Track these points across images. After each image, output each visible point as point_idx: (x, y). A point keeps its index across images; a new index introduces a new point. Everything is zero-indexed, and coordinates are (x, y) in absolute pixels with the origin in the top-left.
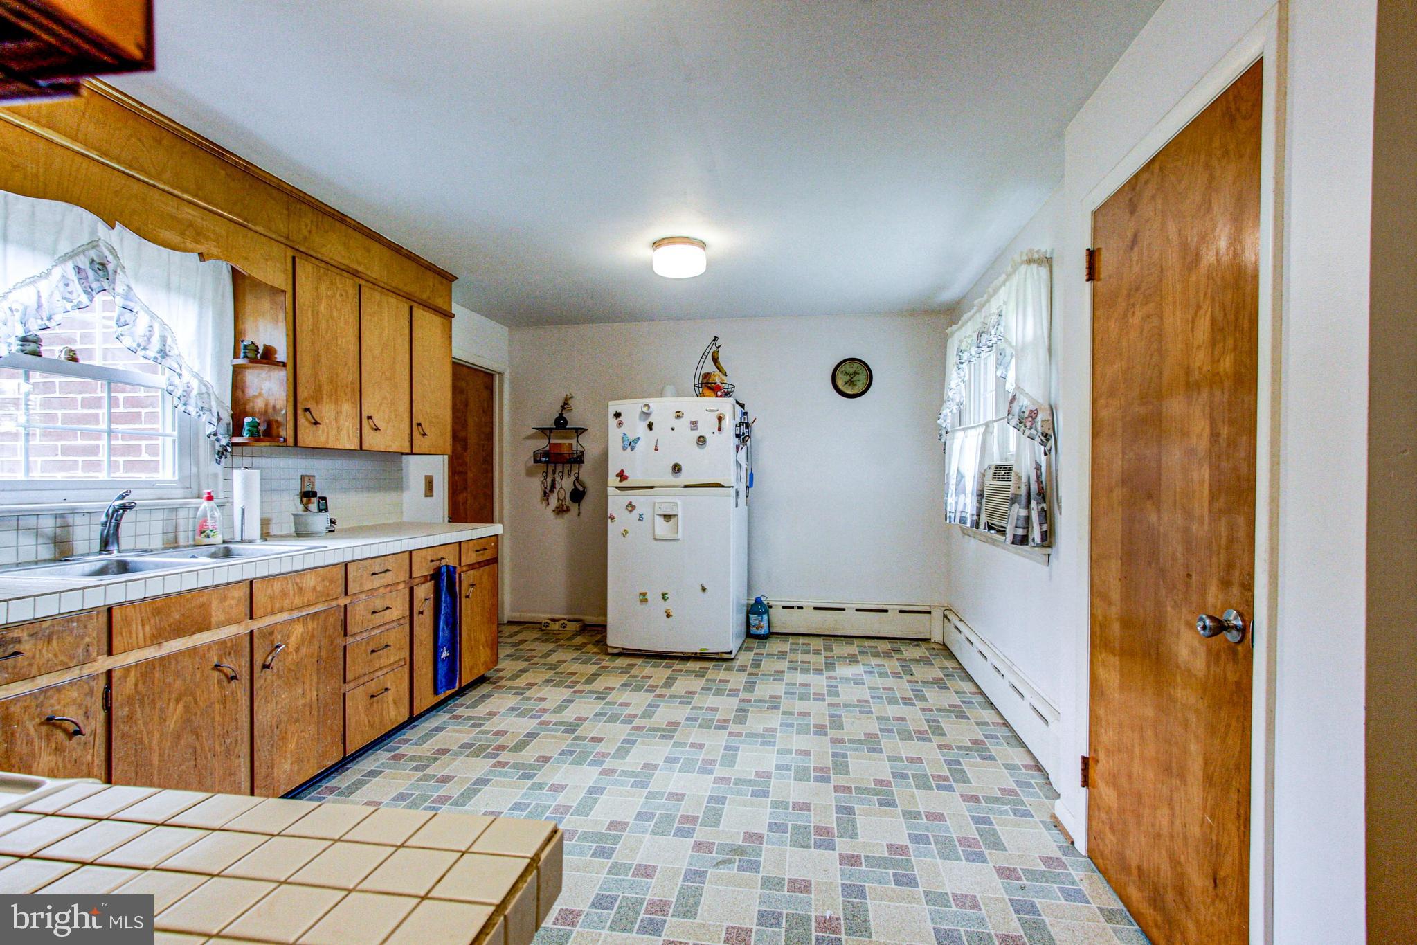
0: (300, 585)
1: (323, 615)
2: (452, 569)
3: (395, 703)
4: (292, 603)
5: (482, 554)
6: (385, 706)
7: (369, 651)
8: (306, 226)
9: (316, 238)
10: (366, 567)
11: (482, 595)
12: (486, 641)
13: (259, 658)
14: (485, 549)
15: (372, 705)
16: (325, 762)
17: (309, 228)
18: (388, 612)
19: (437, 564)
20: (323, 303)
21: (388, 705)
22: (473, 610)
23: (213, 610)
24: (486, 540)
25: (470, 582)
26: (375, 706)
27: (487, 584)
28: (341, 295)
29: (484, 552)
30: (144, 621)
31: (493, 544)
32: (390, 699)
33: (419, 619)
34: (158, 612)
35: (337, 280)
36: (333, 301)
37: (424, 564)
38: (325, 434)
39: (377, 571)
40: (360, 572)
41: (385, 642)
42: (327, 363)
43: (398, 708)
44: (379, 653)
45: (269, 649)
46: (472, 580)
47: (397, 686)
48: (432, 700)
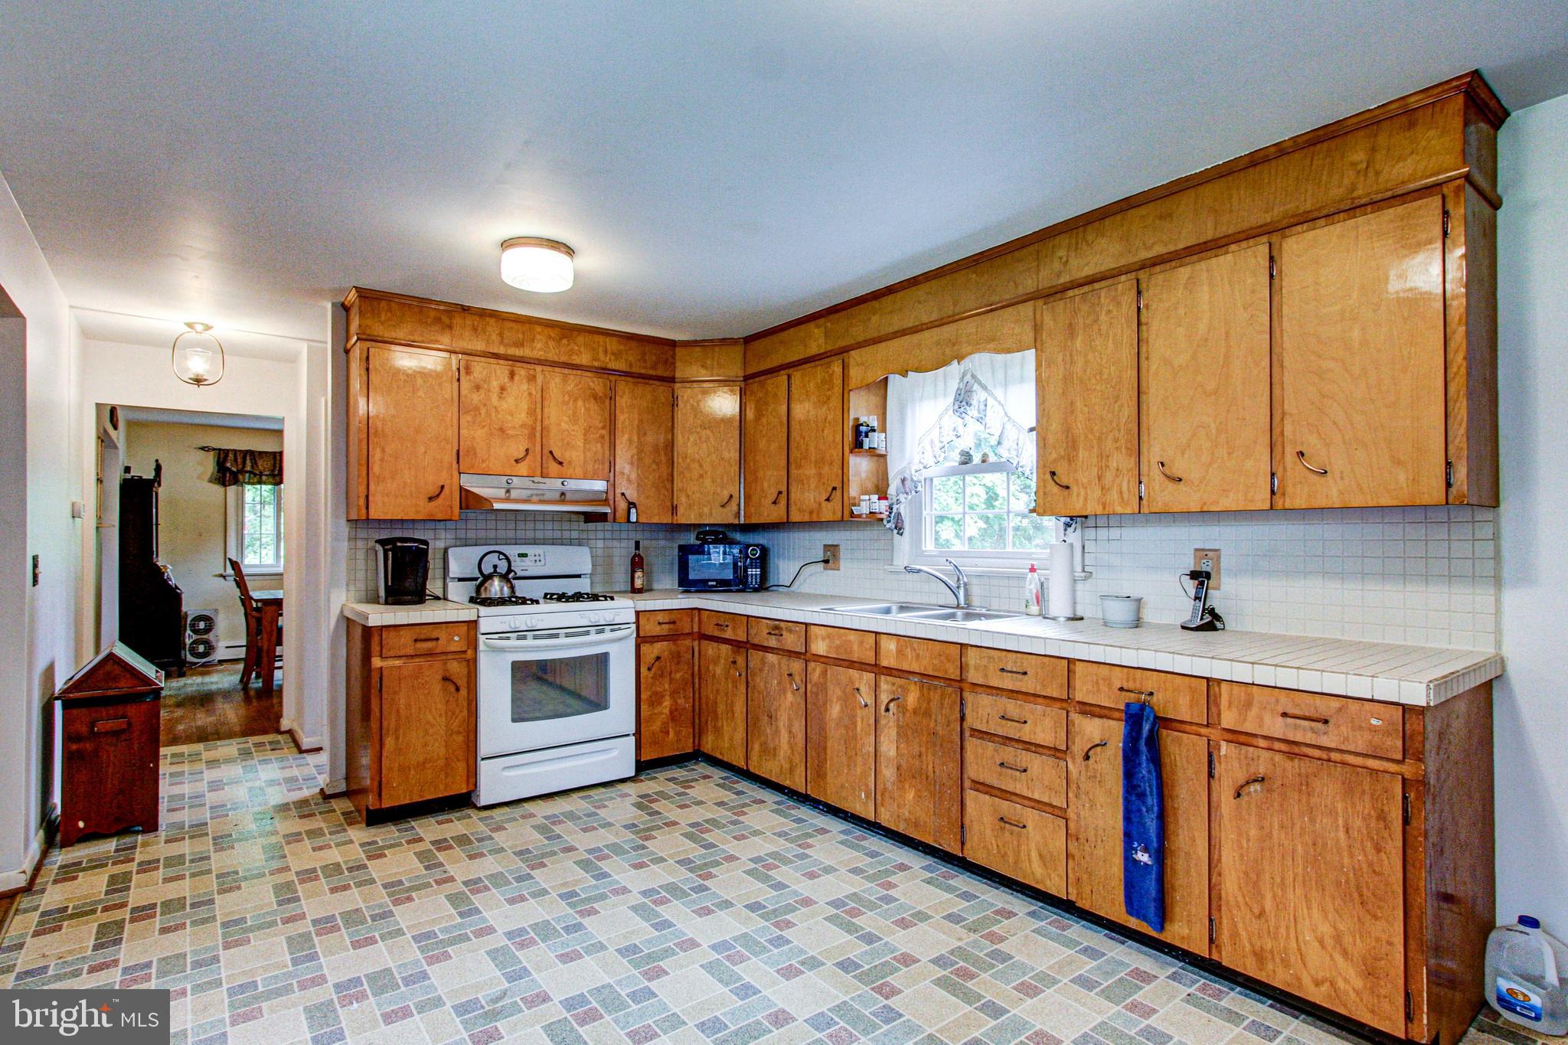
0: (918, 652)
1: (940, 691)
3: (1040, 855)
4: (910, 666)
5: (1312, 730)
6: (1024, 848)
7: (998, 762)
8: (1061, 258)
9: (1074, 262)
10: (993, 658)
11: (1312, 821)
12: (1338, 938)
13: (884, 698)
14: (1326, 722)
15: (1002, 829)
16: (942, 842)
17: (1064, 259)
18: (1027, 727)
19: (1132, 697)
20: (1080, 338)
21: (1029, 850)
22: (1270, 835)
23: (855, 647)
24: (1335, 704)
25: (1252, 770)
26: (1007, 834)
27: (1340, 806)
28: (1109, 311)
29: (1320, 725)
30: (823, 639)
31: (1374, 722)
32: (1033, 846)
33: (1087, 766)
34: (829, 636)
35: (1103, 295)
36: (1096, 327)
37: (1104, 688)
38: (1081, 499)
39: (1009, 669)
40: (985, 662)
41: (1024, 765)
42: (1086, 409)
43: (1047, 868)
44: (1014, 772)
45: (892, 697)
46: (1262, 771)
47: (1044, 837)
48: (1117, 911)
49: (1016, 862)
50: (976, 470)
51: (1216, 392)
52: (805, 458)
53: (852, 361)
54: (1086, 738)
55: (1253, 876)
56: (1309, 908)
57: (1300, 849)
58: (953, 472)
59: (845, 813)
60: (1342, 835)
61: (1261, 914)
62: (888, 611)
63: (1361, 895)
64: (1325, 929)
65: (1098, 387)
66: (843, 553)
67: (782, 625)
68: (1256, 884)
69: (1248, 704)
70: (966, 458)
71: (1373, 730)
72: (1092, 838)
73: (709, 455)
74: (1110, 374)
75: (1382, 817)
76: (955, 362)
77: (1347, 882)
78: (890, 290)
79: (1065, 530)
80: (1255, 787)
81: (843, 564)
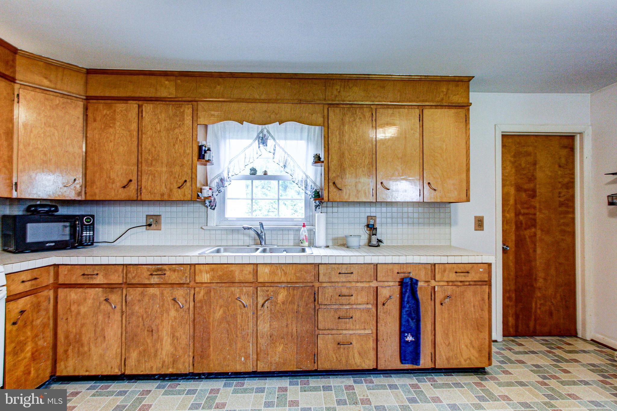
0: (286, 271)
1: (300, 290)
2: (414, 281)
3: (360, 354)
4: (280, 279)
5: (464, 276)
6: (351, 353)
7: (337, 317)
8: (337, 90)
9: (343, 93)
10: (334, 268)
11: (464, 307)
12: (471, 343)
13: (261, 301)
14: (468, 272)
15: (339, 348)
16: (302, 367)
17: (338, 90)
18: (353, 298)
19: (402, 275)
20: (347, 126)
21: (354, 354)
22: (451, 316)
23: (237, 274)
24: (470, 266)
25: (446, 294)
26: (342, 350)
27: (472, 300)
28: (360, 118)
29: (466, 274)
30: (207, 272)
31: (481, 270)
32: (356, 351)
33: (383, 308)
34: (213, 270)
35: (357, 111)
36: (354, 123)
37: (390, 274)
38: (348, 195)
39: (343, 272)
40: (329, 271)
41: (351, 315)
42: (349, 157)
43: (363, 358)
44: (345, 320)
45: (266, 298)
46: (449, 293)
47: (361, 345)
48: (398, 365)
49: (347, 361)
50: (260, 178)
51: (401, 158)
52: (156, 160)
53: (200, 107)
54: (383, 296)
55: (446, 332)
56: (463, 336)
57: (461, 317)
58: (246, 178)
59: (227, 374)
60: (472, 309)
61: (449, 344)
62: (218, 251)
63: (478, 327)
64: (468, 341)
65: (355, 148)
66: (163, 220)
67: (165, 267)
68: (447, 334)
69: (445, 271)
70: (253, 171)
71: (481, 272)
72: (385, 338)
73: (53, 147)
74: (360, 144)
75: (483, 300)
76: (278, 123)
77: (474, 323)
78: (233, 75)
79: (316, 208)
80: (447, 300)
81: (163, 226)
